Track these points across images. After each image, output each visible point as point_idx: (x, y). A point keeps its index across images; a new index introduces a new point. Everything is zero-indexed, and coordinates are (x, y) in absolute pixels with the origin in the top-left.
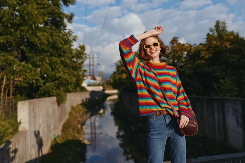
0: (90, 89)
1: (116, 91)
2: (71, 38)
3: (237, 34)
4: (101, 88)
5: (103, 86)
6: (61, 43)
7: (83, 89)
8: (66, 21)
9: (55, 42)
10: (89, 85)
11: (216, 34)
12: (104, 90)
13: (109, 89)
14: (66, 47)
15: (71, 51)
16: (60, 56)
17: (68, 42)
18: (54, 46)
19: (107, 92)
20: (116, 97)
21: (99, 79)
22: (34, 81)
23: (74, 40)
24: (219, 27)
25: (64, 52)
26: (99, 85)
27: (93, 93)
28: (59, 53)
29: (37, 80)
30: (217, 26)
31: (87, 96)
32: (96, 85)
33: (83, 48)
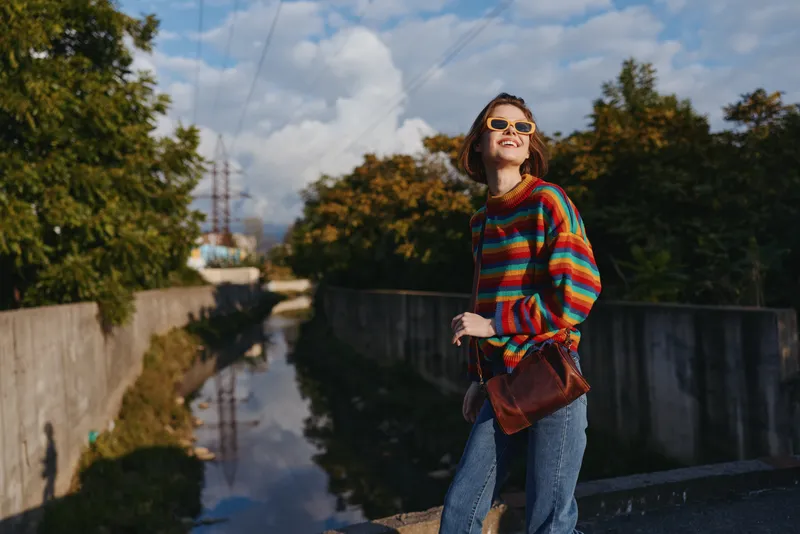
0: (215, 276)
1: (303, 285)
2: (148, 103)
3: (685, 106)
4: (253, 274)
5: (260, 265)
6: (114, 119)
7: (193, 278)
8: (127, 41)
9: (91, 114)
10: (213, 264)
11: (622, 103)
12: (263, 280)
13: (282, 278)
14: (129, 131)
15: (148, 147)
16: (109, 161)
17: (137, 115)
18: (87, 126)
19: (274, 286)
20: (303, 303)
21: (245, 245)
22: (16, 248)
23: (160, 109)
24: (633, 81)
25: (124, 150)
26: (247, 263)
27: (225, 291)
28: (105, 151)
29: (25, 244)
30: (627, 77)
31: (204, 299)
32: (238, 263)
33: (190, 137)
